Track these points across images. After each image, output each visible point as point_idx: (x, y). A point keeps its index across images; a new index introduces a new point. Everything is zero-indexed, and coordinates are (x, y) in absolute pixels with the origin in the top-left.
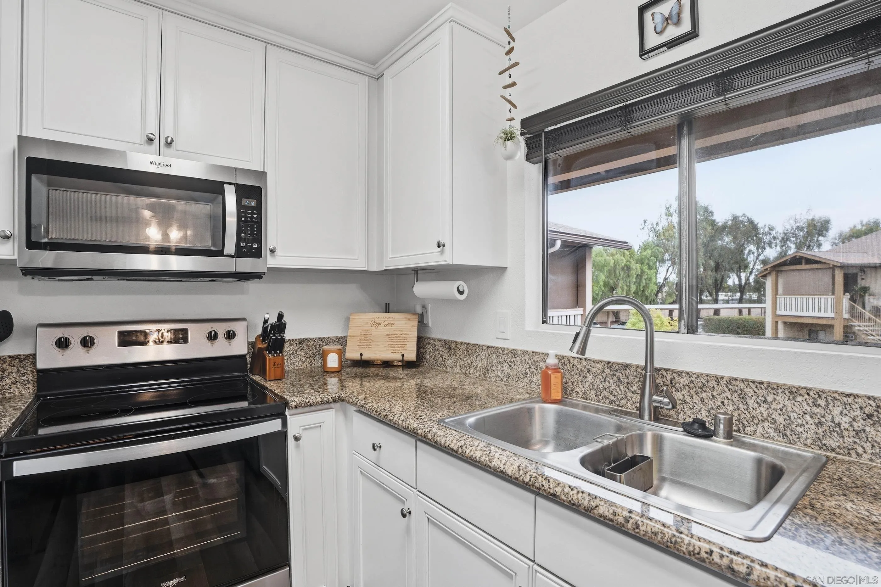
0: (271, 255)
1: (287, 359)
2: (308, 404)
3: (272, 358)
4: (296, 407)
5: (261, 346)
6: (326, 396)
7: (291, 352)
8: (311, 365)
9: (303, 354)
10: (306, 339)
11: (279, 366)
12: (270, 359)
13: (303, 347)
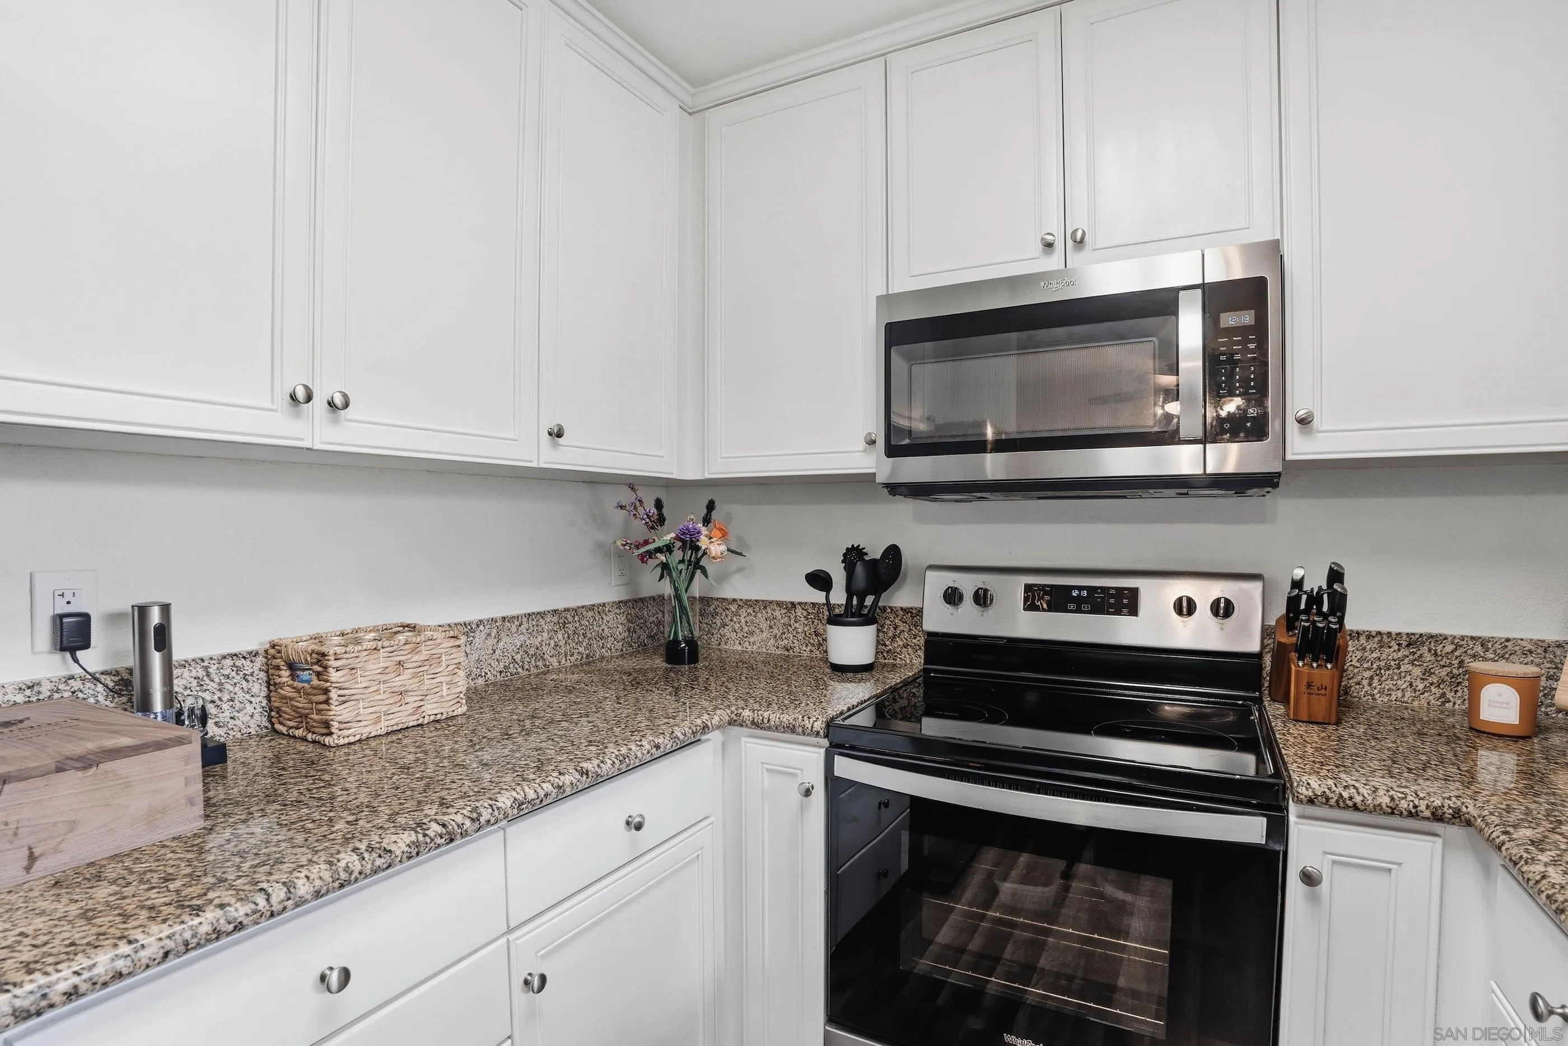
0: (1302, 432)
1: (1371, 678)
2: (1350, 803)
3: (1306, 669)
4: (1311, 801)
5: (1283, 640)
6: (1410, 798)
7: (1382, 664)
8: (1443, 703)
9: (1417, 671)
10: (1432, 637)
11: (1323, 692)
12: (1297, 672)
13: (1421, 656)
